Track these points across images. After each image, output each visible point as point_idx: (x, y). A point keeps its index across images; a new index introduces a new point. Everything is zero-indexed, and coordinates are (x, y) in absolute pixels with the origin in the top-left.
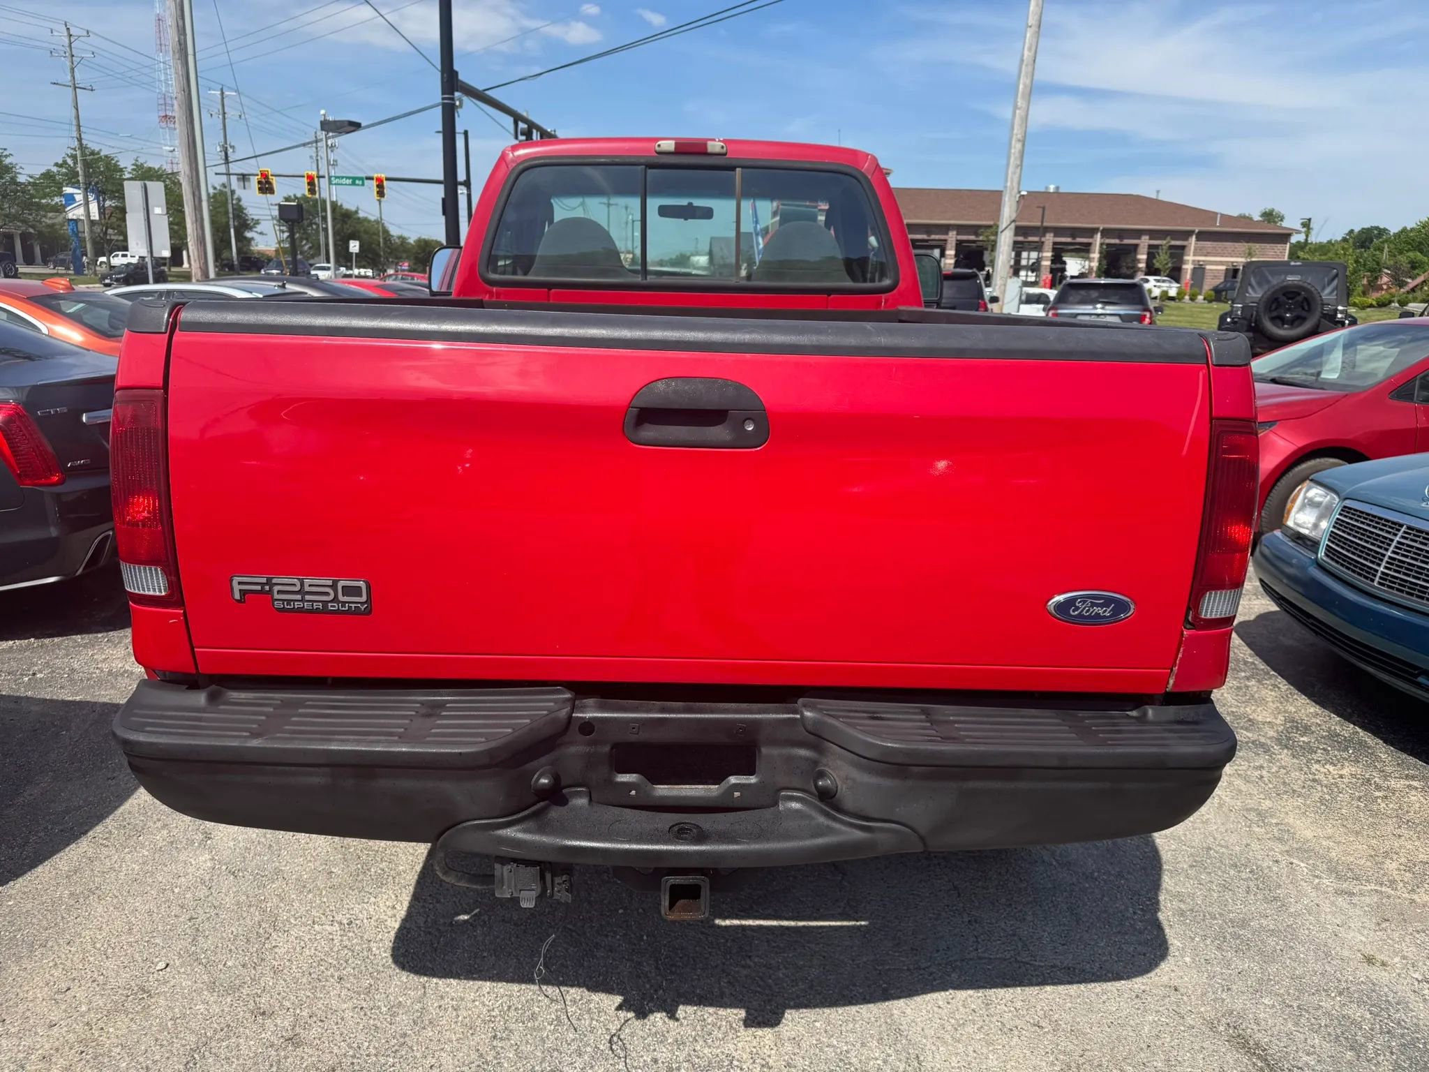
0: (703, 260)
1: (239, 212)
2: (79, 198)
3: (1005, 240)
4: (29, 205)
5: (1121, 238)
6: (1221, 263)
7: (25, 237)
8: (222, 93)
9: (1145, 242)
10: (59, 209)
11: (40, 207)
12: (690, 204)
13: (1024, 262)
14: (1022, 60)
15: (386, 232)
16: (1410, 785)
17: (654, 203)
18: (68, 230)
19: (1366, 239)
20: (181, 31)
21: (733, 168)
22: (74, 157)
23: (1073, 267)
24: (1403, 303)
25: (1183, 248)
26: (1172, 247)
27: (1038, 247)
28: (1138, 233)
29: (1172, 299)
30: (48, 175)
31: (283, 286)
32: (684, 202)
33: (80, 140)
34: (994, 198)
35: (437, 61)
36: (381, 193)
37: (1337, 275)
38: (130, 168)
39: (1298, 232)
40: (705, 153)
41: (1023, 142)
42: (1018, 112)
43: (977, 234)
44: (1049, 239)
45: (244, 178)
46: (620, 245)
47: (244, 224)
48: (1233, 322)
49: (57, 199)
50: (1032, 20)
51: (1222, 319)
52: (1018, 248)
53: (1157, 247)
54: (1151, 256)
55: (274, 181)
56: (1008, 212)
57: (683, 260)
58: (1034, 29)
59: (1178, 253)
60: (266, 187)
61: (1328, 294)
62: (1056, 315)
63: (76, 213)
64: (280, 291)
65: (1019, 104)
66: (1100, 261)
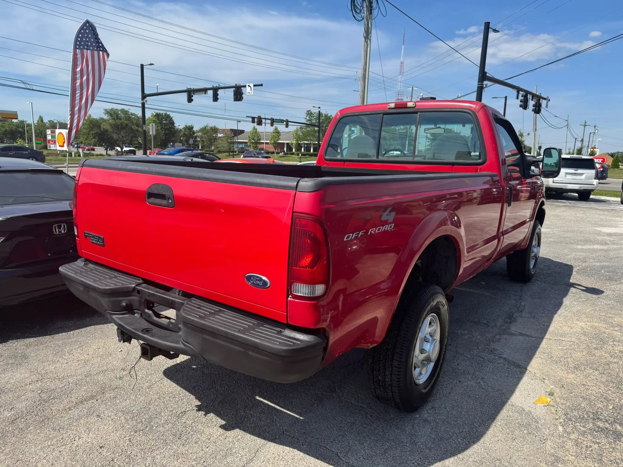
8: (413, 89)
20: (365, 70)
21: (417, 113)
40: (406, 107)
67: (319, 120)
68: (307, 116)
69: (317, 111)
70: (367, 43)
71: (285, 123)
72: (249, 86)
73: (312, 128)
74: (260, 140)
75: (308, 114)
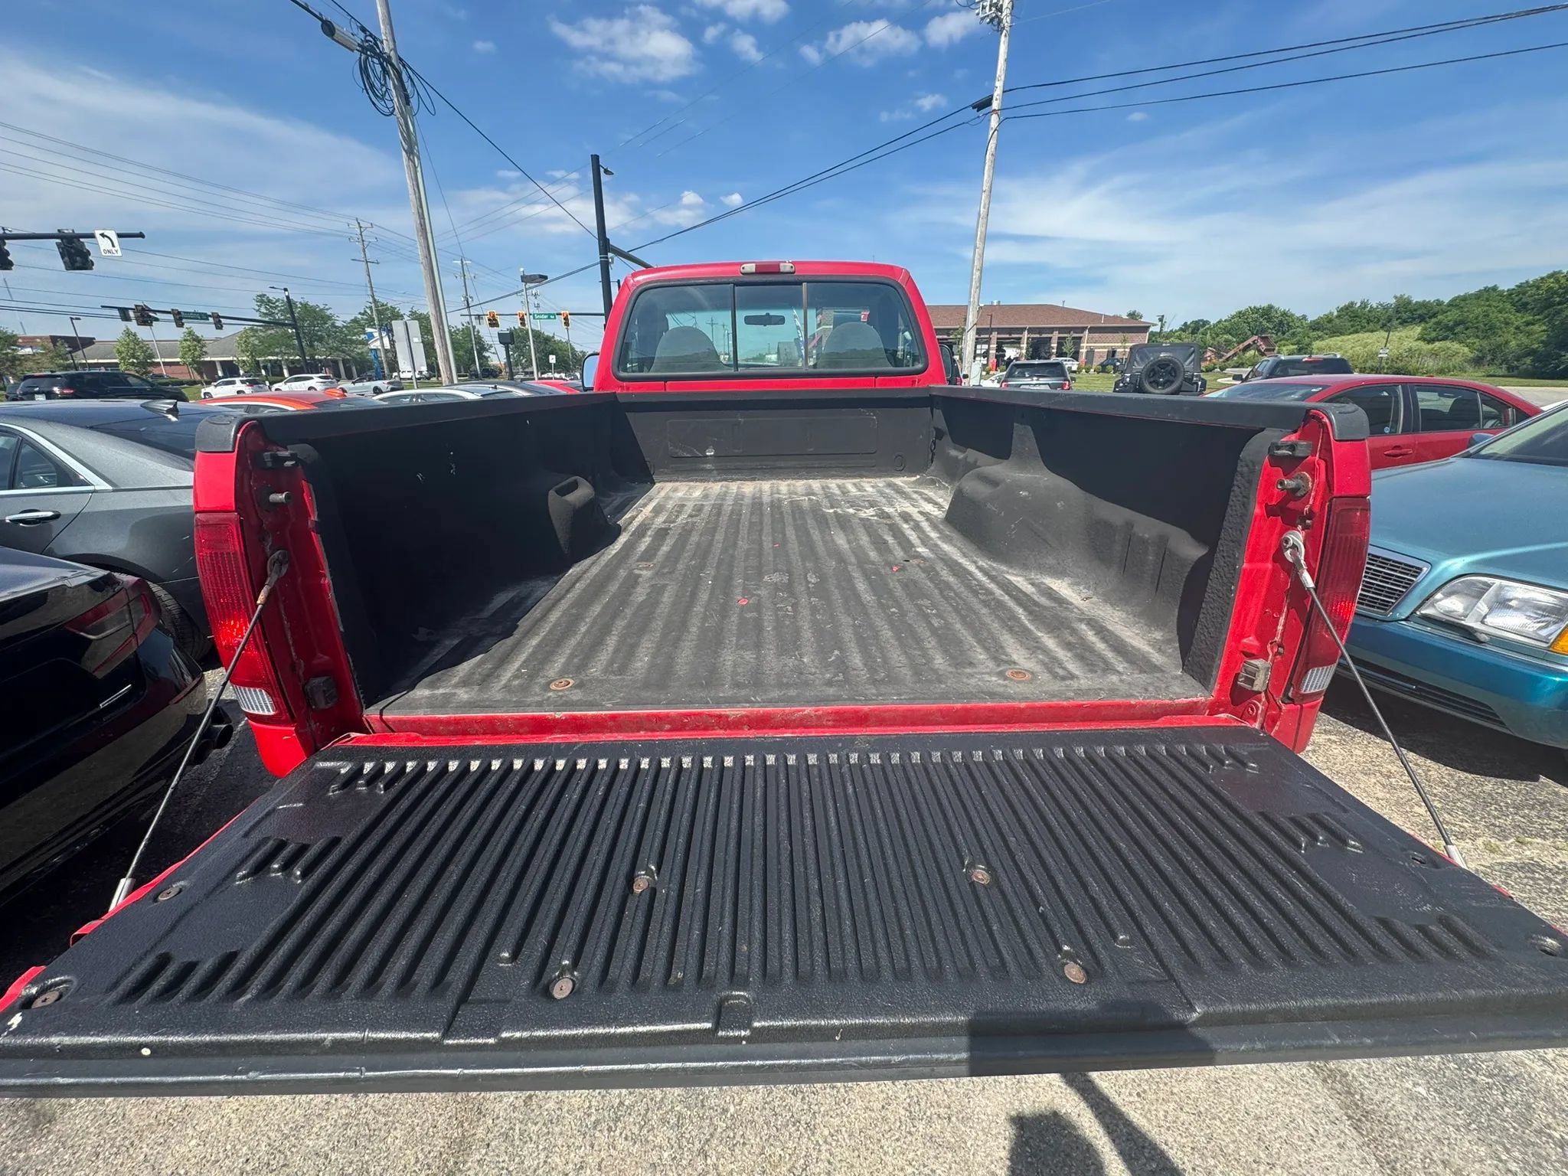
0: (774, 357)
1: (479, 340)
2: (376, 334)
3: (970, 337)
4: (343, 341)
5: (1040, 333)
6: (1104, 347)
7: (344, 361)
8: (462, 263)
9: (1056, 335)
10: (364, 343)
11: (352, 342)
12: (768, 314)
13: (978, 352)
14: (979, 214)
15: (573, 349)
16: (1329, 740)
17: (741, 315)
18: (371, 356)
19: (1197, 327)
21: (800, 283)
22: (371, 308)
23: (1010, 353)
24: (1222, 369)
25: (1080, 338)
26: (1074, 338)
27: (988, 342)
28: (1051, 330)
29: (1074, 372)
30: (355, 321)
31: (495, 388)
32: (763, 313)
33: (373, 297)
34: (963, 310)
35: (595, 232)
36: (567, 324)
37: (1194, 352)
38: (408, 313)
39: (1154, 325)
40: (779, 273)
41: (981, 270)
42: (977, 252)
43: (949, 335)
44: (995, 335)
45: (479, 317)
46: (719, 350)
47: (482, 348)
48: (1124, 386)
49: (363, 336)
50: (986, 187)
51: (1117, 384)
52: (978, 342)
53: (1065, 338)
54: (1060, 345)
55: (498, 318)
56: (972, 318)
57: (761, 357)
58: (987, 193)
59: (1078, 341)
60: (493, 323)
61: (1188, 365)
62: (1008, 386)
63: (375, 344)
64: (494, 391)
65: (978, 247)
66: (1027, 349)
67: (292, 313)
68: (260, 306)
69: (282, 296)
70: (414, 162)
71: (211, 320)
72: (103, 235)
73: (279, 330)
74: (152, 356)
75: (262, 301)
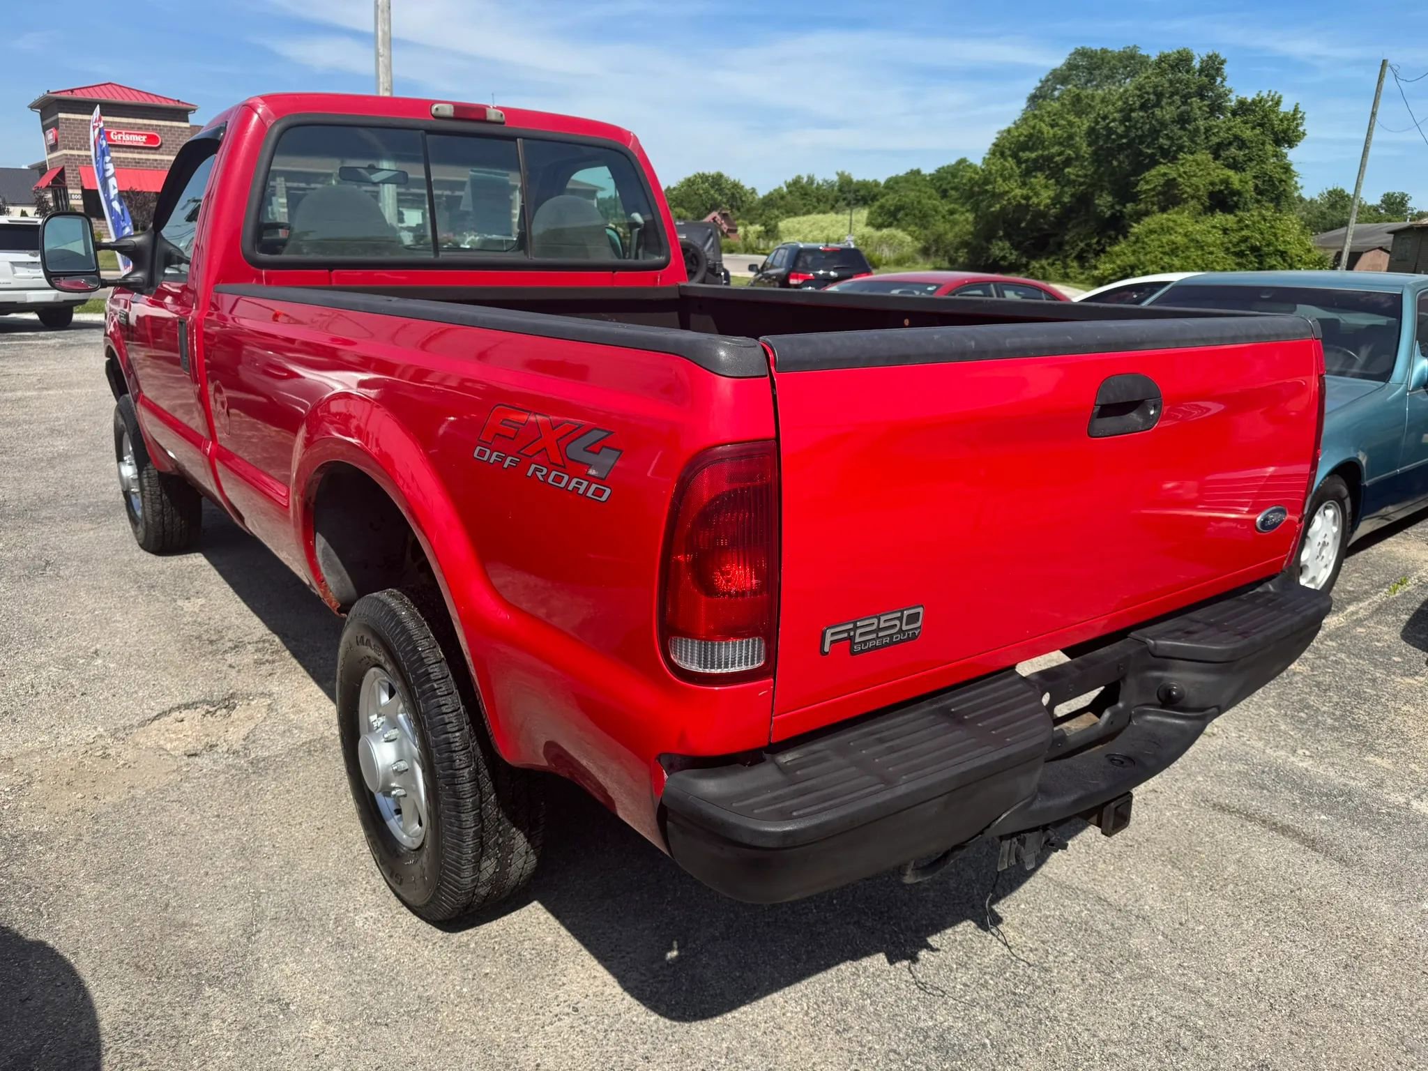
21: (514, 139)
37: (711, 234)
40: (485, 121)
42: (380, 59)
65: (381, 51)
